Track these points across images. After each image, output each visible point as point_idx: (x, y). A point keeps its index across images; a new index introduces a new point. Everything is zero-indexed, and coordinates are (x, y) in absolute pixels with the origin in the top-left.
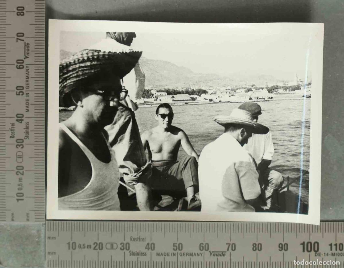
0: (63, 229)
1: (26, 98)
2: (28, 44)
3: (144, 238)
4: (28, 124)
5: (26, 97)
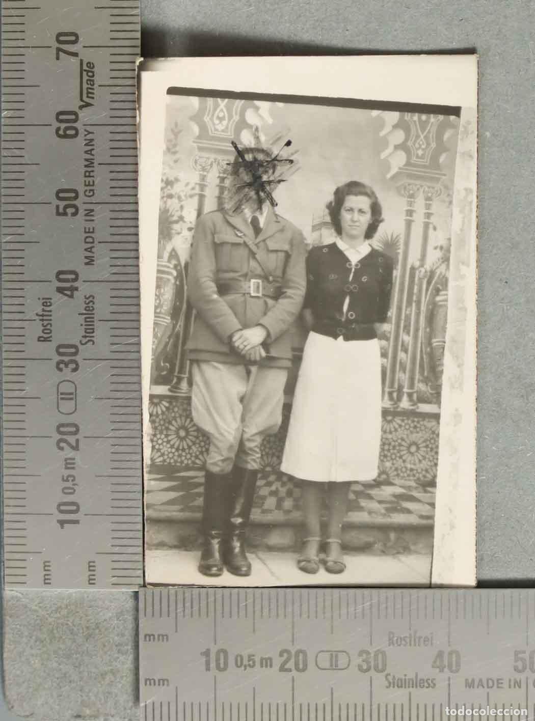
0: (188, 611)
1: (83, 222)
2: (91, 65)
3: (430, 637)
4: (91, 299)
5: (86, 220)
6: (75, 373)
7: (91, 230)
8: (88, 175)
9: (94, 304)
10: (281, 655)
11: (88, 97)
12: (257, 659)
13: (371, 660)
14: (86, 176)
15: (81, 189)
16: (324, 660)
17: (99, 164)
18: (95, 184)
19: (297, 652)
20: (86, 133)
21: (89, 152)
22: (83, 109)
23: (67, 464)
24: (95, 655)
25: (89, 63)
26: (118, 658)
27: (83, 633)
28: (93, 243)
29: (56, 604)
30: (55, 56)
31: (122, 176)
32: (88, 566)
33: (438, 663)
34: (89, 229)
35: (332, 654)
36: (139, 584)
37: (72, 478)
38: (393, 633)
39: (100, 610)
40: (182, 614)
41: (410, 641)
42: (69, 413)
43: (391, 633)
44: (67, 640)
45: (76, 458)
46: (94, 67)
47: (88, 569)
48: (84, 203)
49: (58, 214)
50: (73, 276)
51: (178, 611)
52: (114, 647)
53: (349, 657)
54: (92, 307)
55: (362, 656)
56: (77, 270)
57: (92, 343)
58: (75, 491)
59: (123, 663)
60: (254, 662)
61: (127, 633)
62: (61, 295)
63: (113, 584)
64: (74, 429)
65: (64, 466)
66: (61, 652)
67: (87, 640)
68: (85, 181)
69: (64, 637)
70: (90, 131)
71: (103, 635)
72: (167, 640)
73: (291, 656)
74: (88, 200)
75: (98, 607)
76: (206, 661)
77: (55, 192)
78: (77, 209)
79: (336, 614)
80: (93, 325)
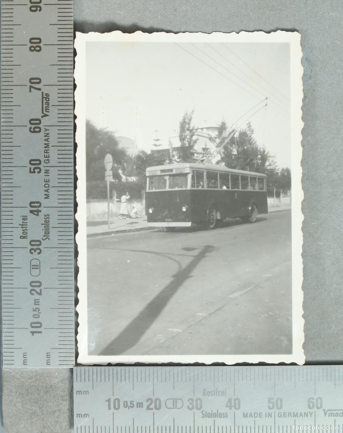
6: (40, 255)
7: (48, 181)
8: (46, 152)
9: (49, 219)
10: (147, 401)
11: (46, 111)
12: (135, 404)
13: (194, 403)
14: (45, 153)
15: (42, 159)
16: (170, 404)
17: (52, 146)
18: (50, 156)
19: (156, 400)
20: (45, 130)
21: (47, 140)
22: (44, 118)
23: (35, 302)
24: (50, 402)
25: (47, 94)
26: (62, 403)
27: (44, 390)
28: (49, 187)
29: (30, 375)
30: (29, 90)
31: (63, 152)
32: (46, 355)
33: (229, 405)
34: (47, 180)
35: (174, 401)
36: (73, 365)
37: (38, 310)
38: (205, 389)
39: (52, 378)
40: (96, 380)
41: (214, 393)
42: (36, 275)
44: (35, 394)
45: (40, 299)
46: (49, 96)
47: (46, 357)
48: (44, 167)
49: (31, 172)
50: (38, 205)
51: (94, 378)
52: (60, 398)
53: (183, 402)
54: (48, 220)
55: (189, 401)
56: (40, 201)
57: (48, 239)
58: (39, 316)
60: (133, 405)
61: (66, 390)
62: (32, 214)
63: (59, 365)
64: (39, 284)
65: (34, 304)
66: (32, 400)
67: (46, 394)
68: (45, 155)
69: (34, 392)
70: (48, 129)
71: (54, 391)
72: (88, 394)
73: (153, 401)
74: (46, 165)
75: (51, 376)
76: (108, 404)
77: (29, 161)
78: (40, 170)
79: (176, 379)
80: (49, 230)
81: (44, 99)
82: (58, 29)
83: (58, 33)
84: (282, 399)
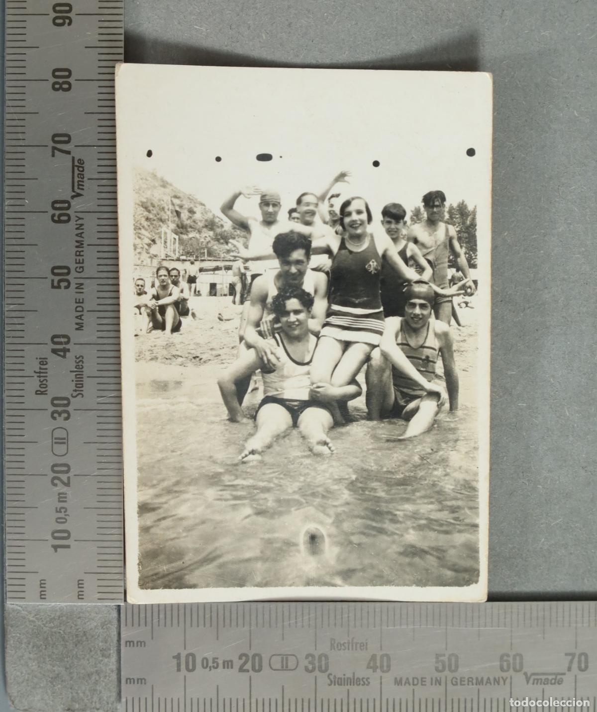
6: (67, 421)
7: (81, 301)
8: (79, 254)
9: (83, 362)
10: (240, 658)
11: (78, 188)
12: (220, 662)
13: (316, 662)
14: (76, 255)
15: (73, 266)
16: (277, 663)
17: (88, 245)
18: (85, 262)
19: (254, 656)
20: (77, 219)
21: (80, 235)
22: (75, 199)
23: (59, 499)
24: (84, 658)
25: (80, 160)
26: (102, 661)
27: (73, 640)
28: (83, 311)
29: (50, 616)
30: (51, 154)
31: (106, 255)
32: (77, 584)
33: (372, 665)
34: (79, 300)
35: (282, 659)
37: (64, 510)
39: (86, 621)
40: (157, 624)
41: (348, 646)
42: (61, 455)
43: (333, 640)
44: (58, 646)
45: (68, 493)
46: (83, 163)
47: (77, 586)
48: (75, 278)
49: (53, 287)
50: (66, 340)
51: (154, 621)
52: (99, 652)
53: (297, 659)
54: (81, 365)
55: (308, 659)
56: (69, 335)
57: (81, 396)
58: (66, 520)
59: (106, 665)
60: (218, 664)
62: (54, 355)
63: (99, 599)
64: (65, 469)
66: (54, 657)
67: (76, 646)
68: (76, 260)
69: (57, 643)
70: (81, 217)
71: (89, 642)
72: (145, 646)
73: (249, 659)
74: (79, 275)
75: (85, 618)
76: (177, 663)
77: (50, 269)
78: (69, 284)
79: (286, 623)
80: (82, 381)
81: (76, 168)
82: (99, 54)
83: (99, 60)
84: (457, 656)
